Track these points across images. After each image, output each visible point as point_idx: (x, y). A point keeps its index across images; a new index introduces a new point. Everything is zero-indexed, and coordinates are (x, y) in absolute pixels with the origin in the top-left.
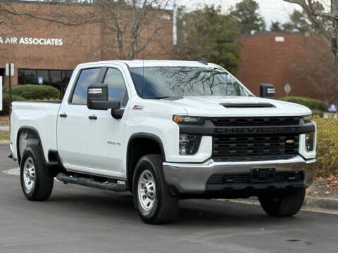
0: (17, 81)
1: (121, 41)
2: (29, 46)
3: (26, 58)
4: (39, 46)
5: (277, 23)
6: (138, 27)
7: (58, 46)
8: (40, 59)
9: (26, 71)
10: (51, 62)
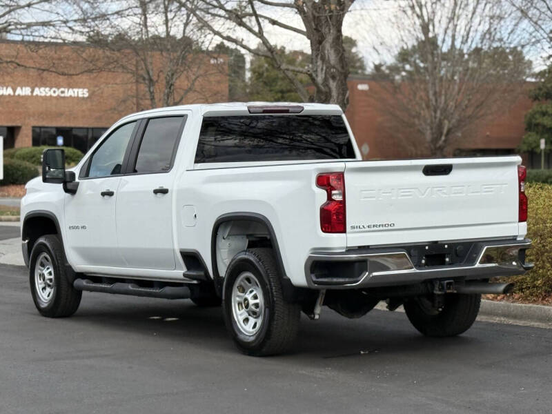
0: (31, 142)
1: (153, 92)
2: (45, 98)
3: (41, 113)
4: (58, 98)
5: (380, 65)
6: (173, 75)
7: (83, 98)
8: (60, 115)
9: (42, 130)
10: (74, 118)
